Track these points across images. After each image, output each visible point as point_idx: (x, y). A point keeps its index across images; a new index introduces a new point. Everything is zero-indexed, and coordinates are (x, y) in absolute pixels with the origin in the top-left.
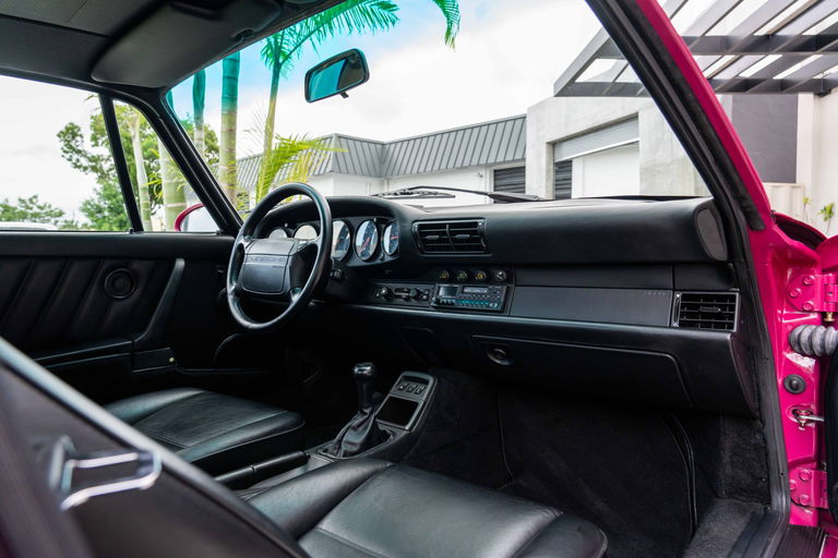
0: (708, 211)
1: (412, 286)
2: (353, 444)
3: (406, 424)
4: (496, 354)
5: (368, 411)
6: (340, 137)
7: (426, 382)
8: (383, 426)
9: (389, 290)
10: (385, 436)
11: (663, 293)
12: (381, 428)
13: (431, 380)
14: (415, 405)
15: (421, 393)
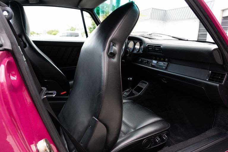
0: (217, 51)
1: (147, 60)
2: (126, 95)
3: (139, 93)
4: (163, 80)
5: (130, 88)
6: (153, 8)
7: (146, 84)
8: (134, 92)
9: (141, 60)
10: (134, 94)
11: (206, 70)
12: (133, 92)
13: (148, 83)
14: (143, 89)
15: (144, 86)
